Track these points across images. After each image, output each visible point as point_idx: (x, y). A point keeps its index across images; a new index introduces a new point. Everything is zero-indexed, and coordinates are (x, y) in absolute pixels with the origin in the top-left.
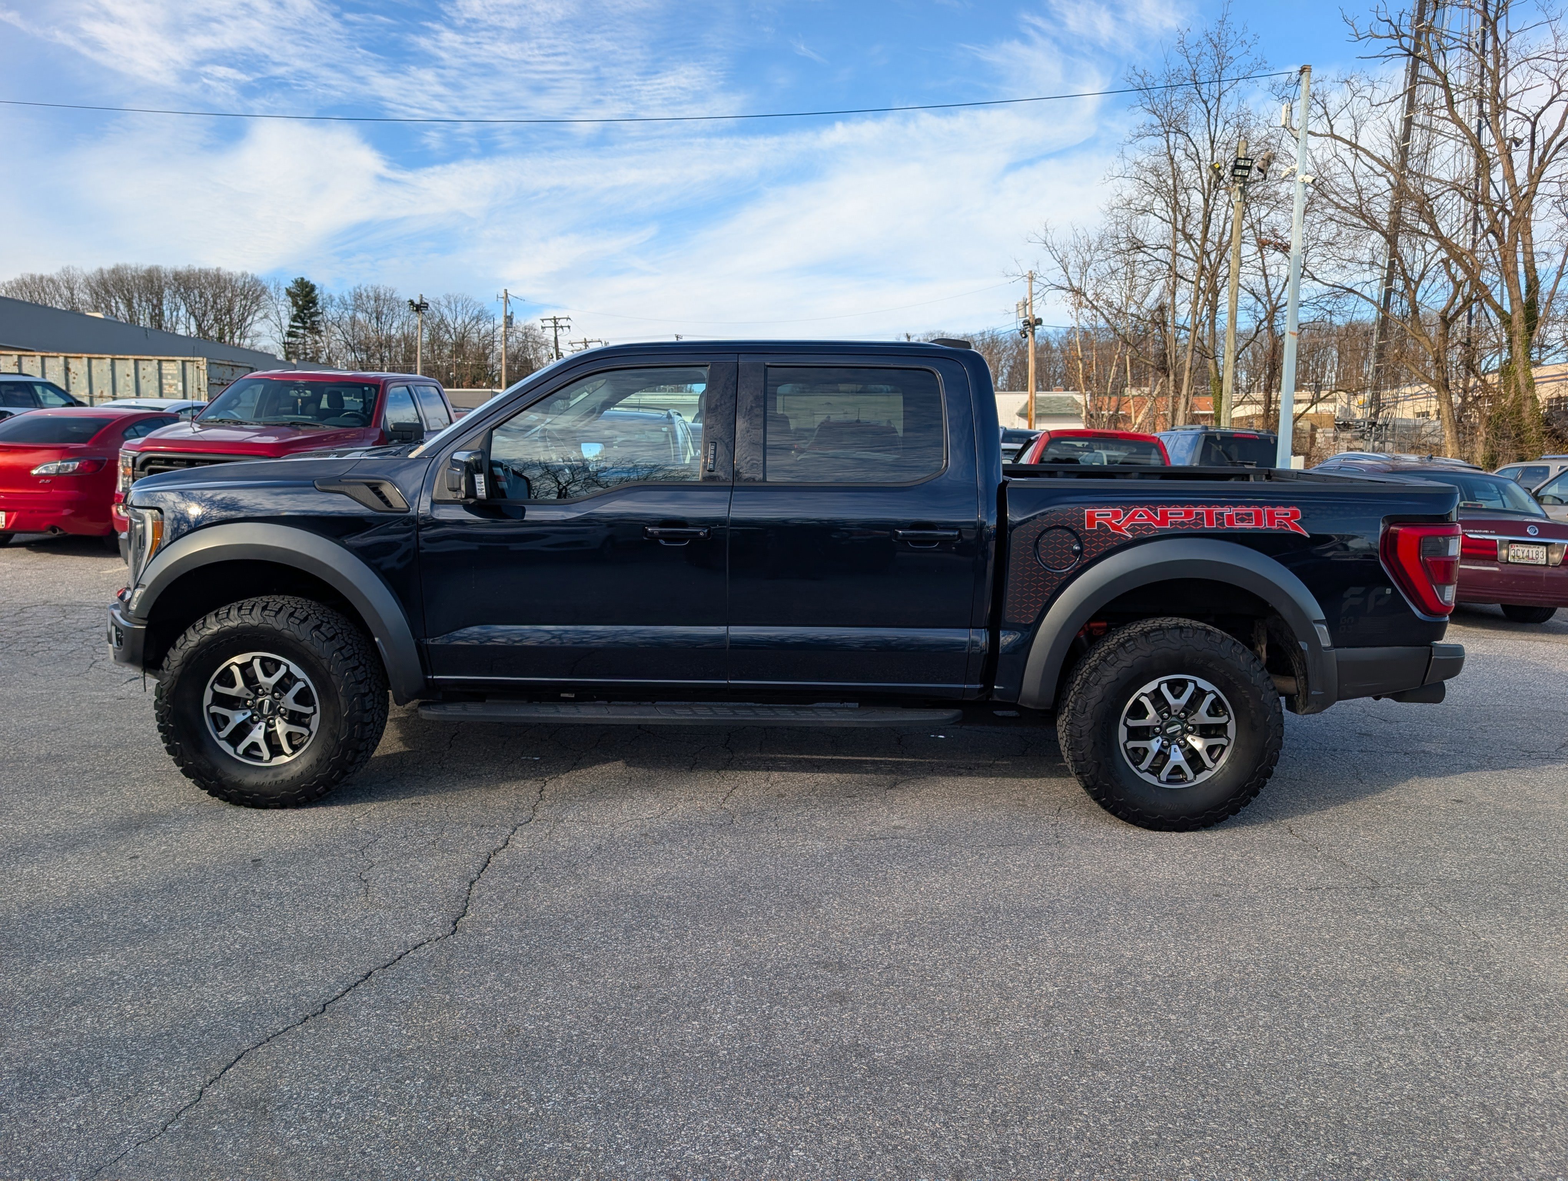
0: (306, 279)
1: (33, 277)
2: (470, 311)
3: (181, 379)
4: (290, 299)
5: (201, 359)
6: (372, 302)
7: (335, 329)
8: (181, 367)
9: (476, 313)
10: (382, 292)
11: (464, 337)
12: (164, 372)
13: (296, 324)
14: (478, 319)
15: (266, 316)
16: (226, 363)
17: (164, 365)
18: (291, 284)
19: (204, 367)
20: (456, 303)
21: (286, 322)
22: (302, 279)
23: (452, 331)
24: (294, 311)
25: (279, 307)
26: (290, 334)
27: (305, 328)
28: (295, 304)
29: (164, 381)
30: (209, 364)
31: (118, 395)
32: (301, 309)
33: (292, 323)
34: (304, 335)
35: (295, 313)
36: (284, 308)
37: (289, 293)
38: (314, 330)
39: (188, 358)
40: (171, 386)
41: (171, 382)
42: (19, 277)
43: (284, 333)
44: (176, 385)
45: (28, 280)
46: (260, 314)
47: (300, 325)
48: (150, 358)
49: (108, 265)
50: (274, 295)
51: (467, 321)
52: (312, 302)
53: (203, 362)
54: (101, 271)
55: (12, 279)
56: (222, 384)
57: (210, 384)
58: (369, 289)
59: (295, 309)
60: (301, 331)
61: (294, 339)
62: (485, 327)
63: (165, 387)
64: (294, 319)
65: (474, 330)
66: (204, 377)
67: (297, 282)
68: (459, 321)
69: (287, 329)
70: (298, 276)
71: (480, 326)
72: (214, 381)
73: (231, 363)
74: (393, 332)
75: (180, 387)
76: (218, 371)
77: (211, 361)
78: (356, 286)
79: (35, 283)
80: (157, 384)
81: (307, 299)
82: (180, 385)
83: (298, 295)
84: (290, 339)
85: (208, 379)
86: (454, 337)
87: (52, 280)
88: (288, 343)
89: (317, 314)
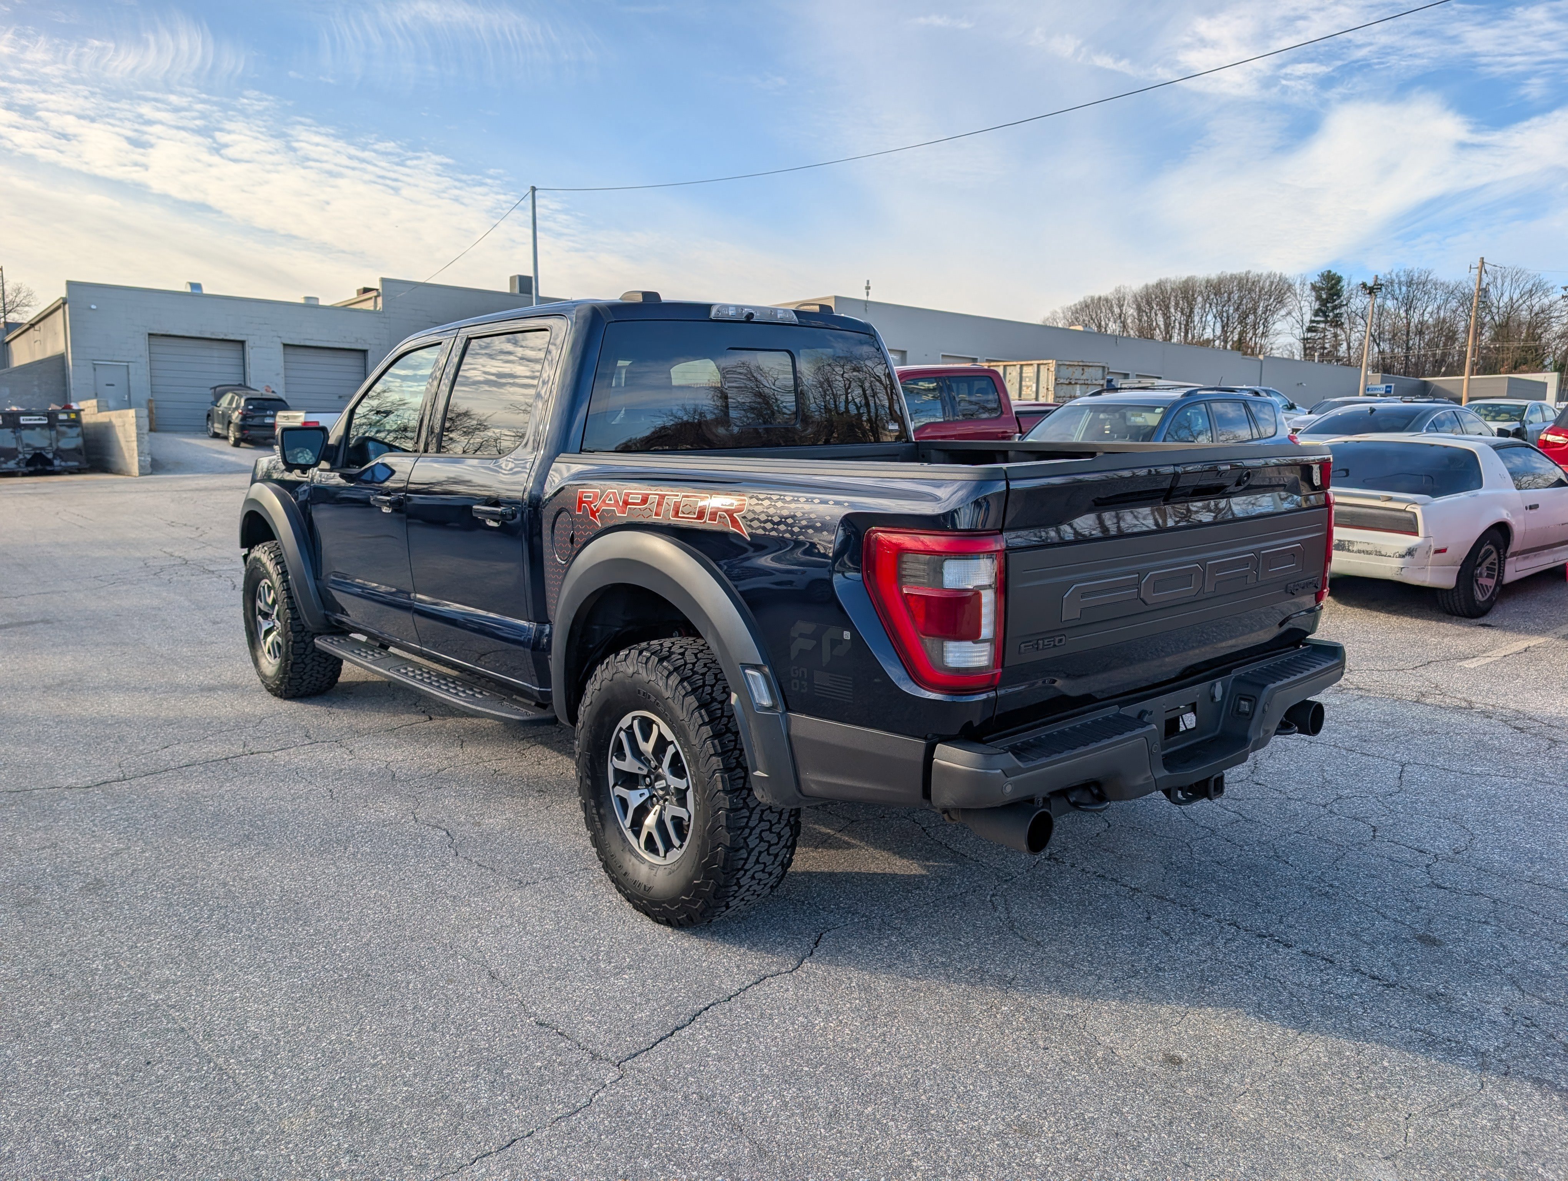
0: (1333, 272)
1: (1092, 299)
2: (1521, 286)
3: (1035, 380)
4: (1314, 293)
5: (1050, 361)
6: (1404, 289)
7: (1359, 320)
8: (1036, 370)
9: (1529, 286)
10: (1416, 275)
11: (1509, 318)
12: (1024, 375)
13: (1318, 319)
14: (1531, 293)
15: (1289, 313)
16: (1076, 363)
17: (1025, 368)
18: (1317, 279)
19: (1052, 369)
20: (1503, 277)
21: (1308, 317)
22: (1329, 272)
23: (1495, 310)
24: (1316, 306)
25: (1302, 303)
26: (1310, 330)
27: (1326, 322)
28: (1318, 298)
29: (1024, 383)
30: (1058, 366)
31: (1023, 397)
32: (1324, 302)
33: (1313, 318)
34: (1324, 329)
35: (1317, 307)
36: (1307, 303)
37: (1314, 287)
38: (1337, 323)
39: (1041, 362)
40: (1028, 387)
41: (1028, 384)
42: (1082, 300)
43: (1304, 329)
44: (1031, 386)
45: (1089, 301)
46: (1283, 312)
47: (1322, 319)
48: (1015, 363)
49: (1152, 281)
50: (1298, 291)
51: (1515, 298)
52: (1335, 295)
53: (1052, 364)
54: (1147, 287)
55: (1077, 302)
56: (1070, 383)
57: (1057, 384)
58: (1402, 273)
59: (1318, 303)
60: (1322, 325)
61: (1314, 334)
62: (1538, 302)
63: (1024, 388)
64: (1316, 314)
65: (1525, 306)
66: (1052, 378)
67: (1323, 275)
68: (1506, 298)
69: (1307, 325)
70: (1324, 270)
71: (1534, 302)
72: (1062, 381)
73: (1081, 364)
74: (1426, 317)
75: (1034, 389)
76: (1066, 372)
77: (1060, 363)
78: (1387, 272)
79: (1093, 303)
80: (1017, 386)
81: (1332, 292)
82: (1034, 386)
83: (1323, 289)
84: (1309, 335)
85: (1056, 379)
86: (1496, 318)
87: (1107, 300)
88: (1307, 339)
89: (1341, 306)
